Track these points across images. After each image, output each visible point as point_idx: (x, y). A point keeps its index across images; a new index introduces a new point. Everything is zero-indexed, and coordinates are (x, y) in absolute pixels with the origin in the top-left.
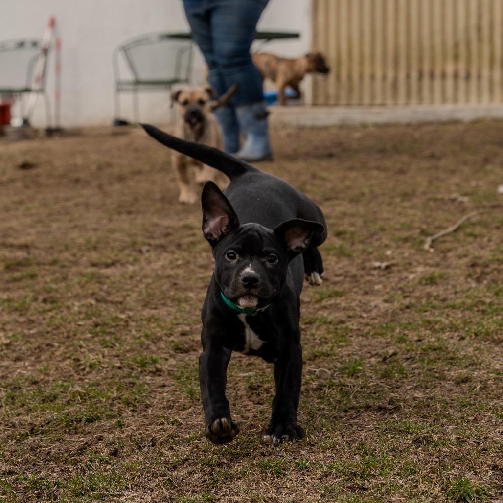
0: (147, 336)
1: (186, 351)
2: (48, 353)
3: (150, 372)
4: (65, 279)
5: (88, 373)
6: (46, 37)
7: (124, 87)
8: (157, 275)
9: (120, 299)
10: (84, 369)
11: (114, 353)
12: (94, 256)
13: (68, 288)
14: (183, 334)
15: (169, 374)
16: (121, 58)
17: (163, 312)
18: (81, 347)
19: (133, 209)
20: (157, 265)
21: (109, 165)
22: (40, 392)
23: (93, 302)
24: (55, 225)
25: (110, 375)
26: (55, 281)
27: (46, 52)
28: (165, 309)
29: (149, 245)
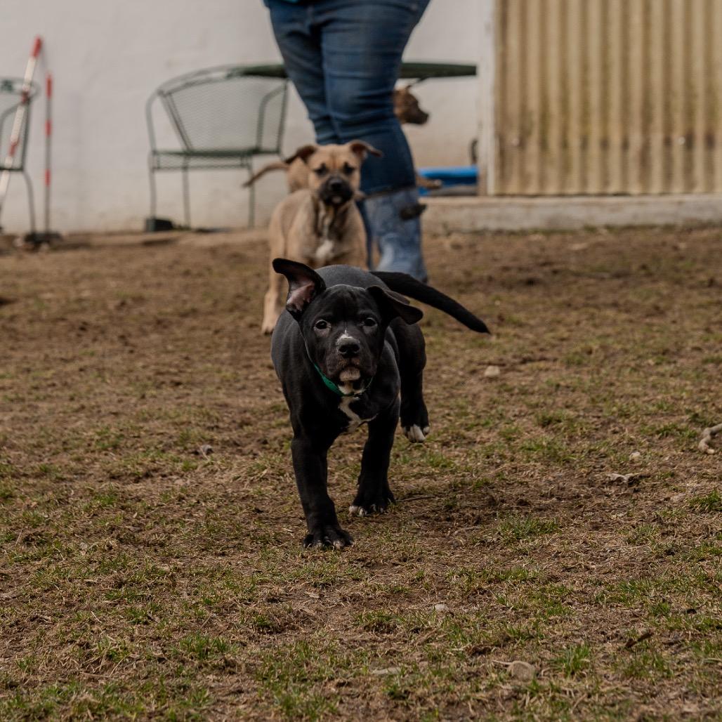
0: (208, 603)
1: (279, 630)
2: (35, 633)
3: (215, 667)
4: (62, 502)
5: (105, 668)
6: (28, 72)
7: (164, 160)
8: (226, 495)
9: (163, 538)
10: (97, 662)
11: (151, 633)
12: (114, 461)
13: (69, 521)
14: (272, 600)
15: (248, 671)
16: (158, 105)
17: (237, 559)
18: (92, 623)
19: (183, 378)
20: (226, 477)
21: (140, 300)
22: (20, 702)
23: (113, 543)
24: (44, 406)
25: (144, 671)
26: (46, 505)
27: (27, 99)
29: (211, 441)
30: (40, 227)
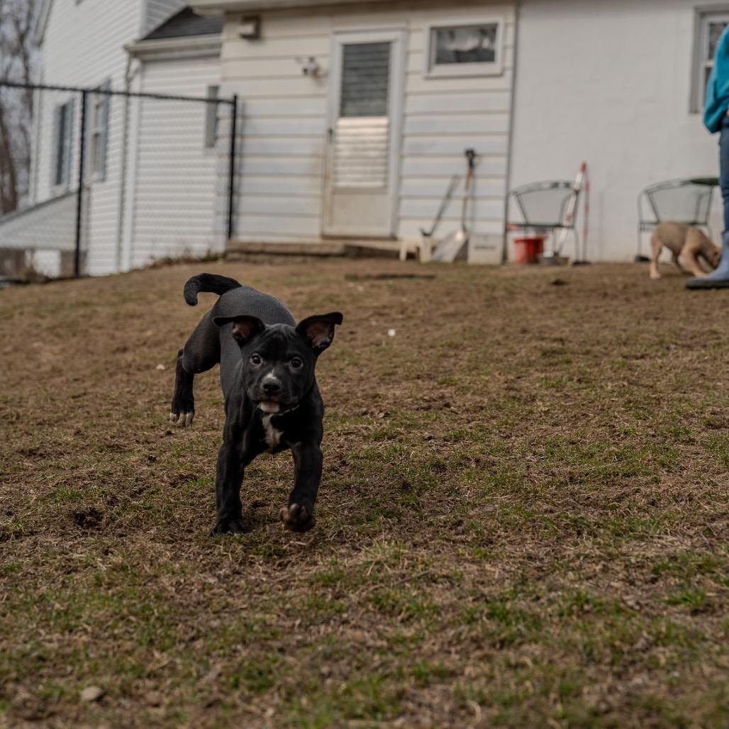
0: (679, 412)
1: (718, 427)
2: (584, 421)
3: (683, 441)
4: (597, 365)
5: (623, 439)
6: (578, 179)
7: (647, 226)
8: (685, 367)
9: (652, 384)
10: (619, 435)
11: (647, 424)
12: (625, 350)
13: (601, 372)
14: (714, 413)
15: (702, 444)
16: (645, 199)
17: (692, 396)
18: (616, 417)
19: (660, 316)
20: (686, 359)
21: (634, 285)
22: (578, 449)
23: (625, 383)
24: (586, 326)
25: (644, 441)
26: (589, 366)
27: (577, 192)
28: (695, 393)
29: (676, 344)
30: (581, 258)
